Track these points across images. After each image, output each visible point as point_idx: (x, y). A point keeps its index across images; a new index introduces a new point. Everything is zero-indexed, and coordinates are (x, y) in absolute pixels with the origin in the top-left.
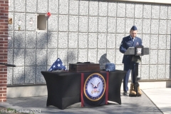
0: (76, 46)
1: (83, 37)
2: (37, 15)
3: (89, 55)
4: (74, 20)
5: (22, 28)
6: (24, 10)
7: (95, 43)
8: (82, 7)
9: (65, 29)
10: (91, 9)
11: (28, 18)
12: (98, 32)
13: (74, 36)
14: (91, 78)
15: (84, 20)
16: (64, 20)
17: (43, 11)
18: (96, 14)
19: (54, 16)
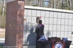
0: (52, 30)
1: (55, 27)
2: (36, 17)
3: (57, 34)
4: (51, 20)
5: (30, 22)
6: (31, 15)
7: (60, 29)
8: (54, 14)
9: (48, 23)
10: (58, 15)
11: (32, 18)
12: (61, 25)
13: (51, 26)
14: (57, 44)
15: (55, 20)
16: (47, 20)
17: (39, 16)
18: (60, 17)
19: (43, 18)
